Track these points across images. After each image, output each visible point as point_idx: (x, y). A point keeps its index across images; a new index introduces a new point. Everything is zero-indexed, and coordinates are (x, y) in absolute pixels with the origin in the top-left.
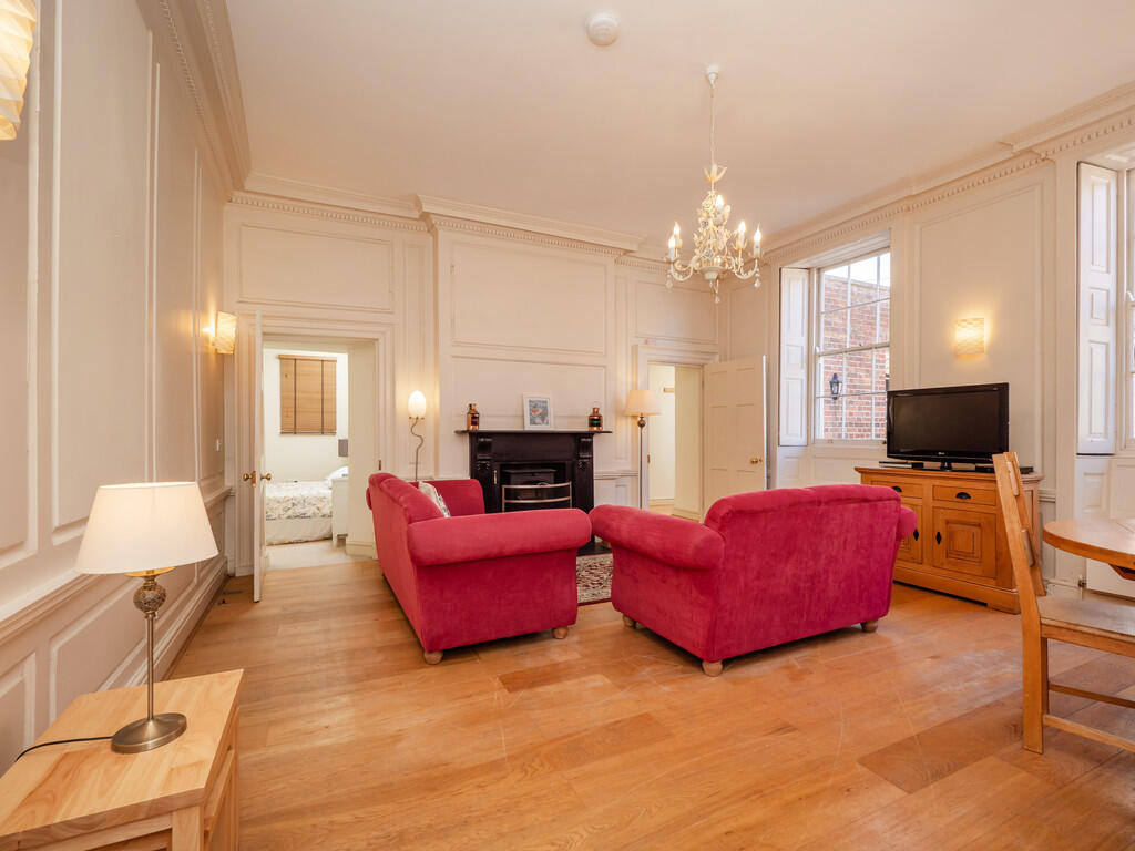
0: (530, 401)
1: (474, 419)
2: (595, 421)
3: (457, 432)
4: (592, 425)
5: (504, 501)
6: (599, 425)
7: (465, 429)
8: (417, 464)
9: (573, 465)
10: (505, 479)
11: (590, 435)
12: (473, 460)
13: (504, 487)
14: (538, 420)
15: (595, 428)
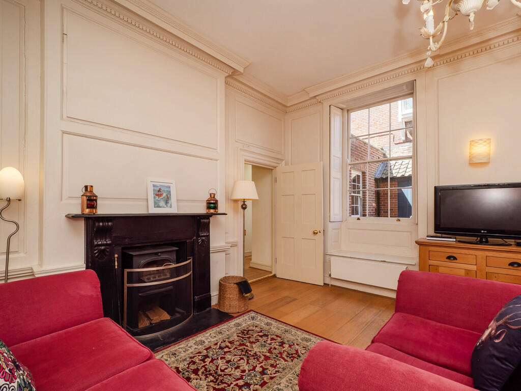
0: (154, 186)
1: (91, 201)
2: (212, 204)
3: (68, 217)
4: (209, 208)
5: (126, 285)
6: (215, 208)
7: (79, 212)
8: (8, 253)
9: (193, 243)
10: (127, 262)
11: (208, 216)
12: (90, 246)
13: (126, 271)
14: (162, 203)
15: (212, 211)
